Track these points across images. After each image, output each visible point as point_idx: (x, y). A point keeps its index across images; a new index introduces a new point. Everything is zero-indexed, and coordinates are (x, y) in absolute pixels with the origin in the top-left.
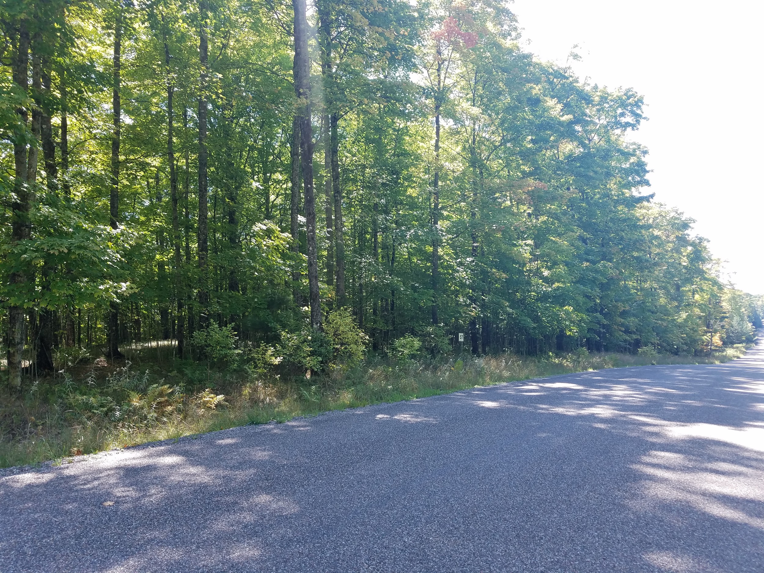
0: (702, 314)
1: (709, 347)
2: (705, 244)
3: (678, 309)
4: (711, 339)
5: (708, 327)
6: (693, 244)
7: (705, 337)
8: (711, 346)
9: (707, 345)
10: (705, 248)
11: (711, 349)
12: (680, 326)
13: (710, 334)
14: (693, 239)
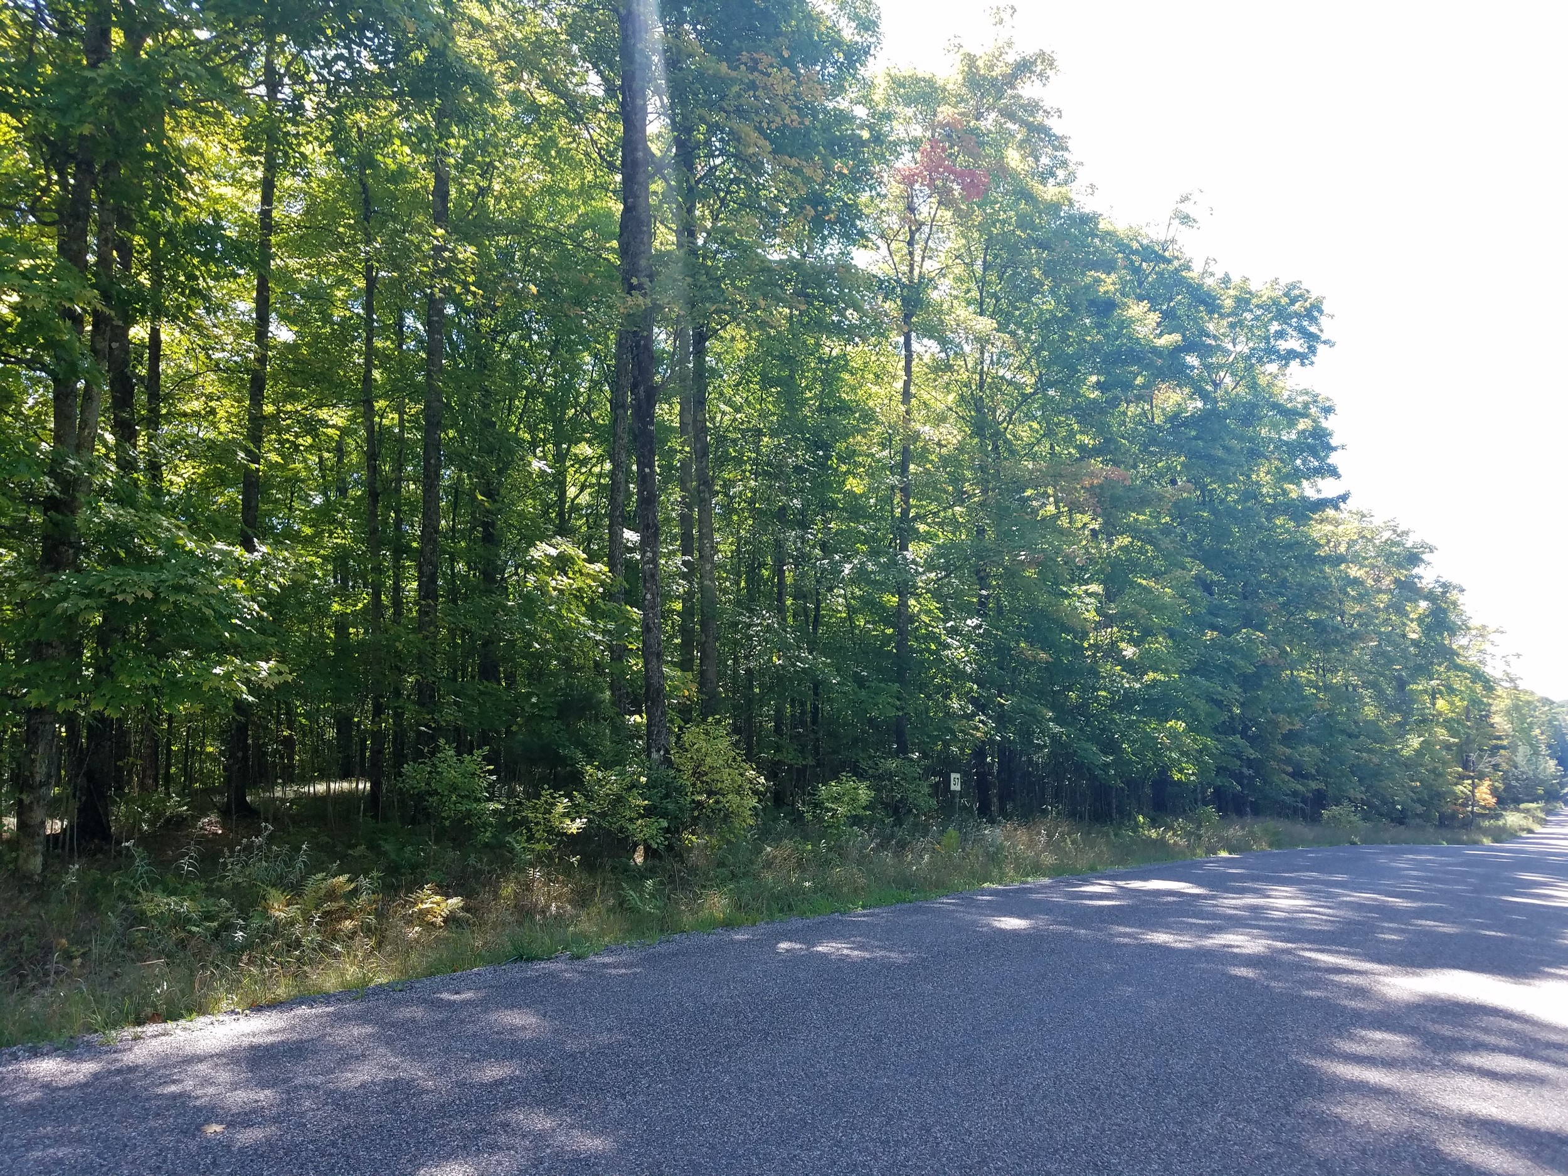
0: (1452, 740)
1: (1470, 809)
2: (1454, 595)
3: (1401, 729)
4: (1473, 792)
5: (1465, 767)
6: (1430, 596)
7: (1461, 787)
8: (1473, 806)
9: (1464, 805)
10: (1454, 603)
11: (1472, 812)
12: (1406, 764)
13: (1470, 782)
14: (1431, 586)
